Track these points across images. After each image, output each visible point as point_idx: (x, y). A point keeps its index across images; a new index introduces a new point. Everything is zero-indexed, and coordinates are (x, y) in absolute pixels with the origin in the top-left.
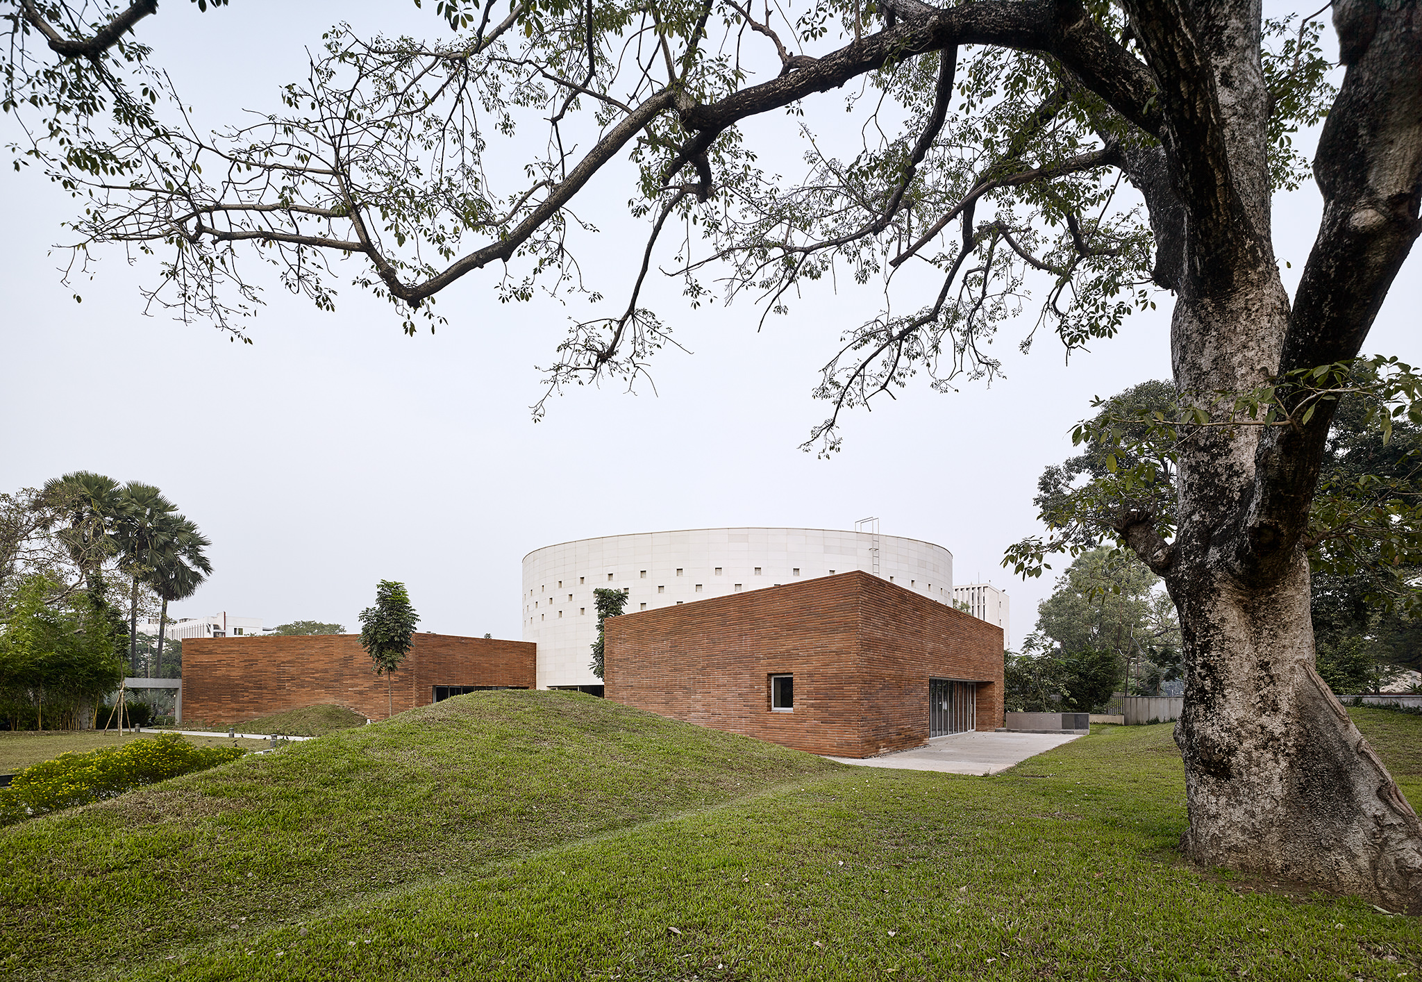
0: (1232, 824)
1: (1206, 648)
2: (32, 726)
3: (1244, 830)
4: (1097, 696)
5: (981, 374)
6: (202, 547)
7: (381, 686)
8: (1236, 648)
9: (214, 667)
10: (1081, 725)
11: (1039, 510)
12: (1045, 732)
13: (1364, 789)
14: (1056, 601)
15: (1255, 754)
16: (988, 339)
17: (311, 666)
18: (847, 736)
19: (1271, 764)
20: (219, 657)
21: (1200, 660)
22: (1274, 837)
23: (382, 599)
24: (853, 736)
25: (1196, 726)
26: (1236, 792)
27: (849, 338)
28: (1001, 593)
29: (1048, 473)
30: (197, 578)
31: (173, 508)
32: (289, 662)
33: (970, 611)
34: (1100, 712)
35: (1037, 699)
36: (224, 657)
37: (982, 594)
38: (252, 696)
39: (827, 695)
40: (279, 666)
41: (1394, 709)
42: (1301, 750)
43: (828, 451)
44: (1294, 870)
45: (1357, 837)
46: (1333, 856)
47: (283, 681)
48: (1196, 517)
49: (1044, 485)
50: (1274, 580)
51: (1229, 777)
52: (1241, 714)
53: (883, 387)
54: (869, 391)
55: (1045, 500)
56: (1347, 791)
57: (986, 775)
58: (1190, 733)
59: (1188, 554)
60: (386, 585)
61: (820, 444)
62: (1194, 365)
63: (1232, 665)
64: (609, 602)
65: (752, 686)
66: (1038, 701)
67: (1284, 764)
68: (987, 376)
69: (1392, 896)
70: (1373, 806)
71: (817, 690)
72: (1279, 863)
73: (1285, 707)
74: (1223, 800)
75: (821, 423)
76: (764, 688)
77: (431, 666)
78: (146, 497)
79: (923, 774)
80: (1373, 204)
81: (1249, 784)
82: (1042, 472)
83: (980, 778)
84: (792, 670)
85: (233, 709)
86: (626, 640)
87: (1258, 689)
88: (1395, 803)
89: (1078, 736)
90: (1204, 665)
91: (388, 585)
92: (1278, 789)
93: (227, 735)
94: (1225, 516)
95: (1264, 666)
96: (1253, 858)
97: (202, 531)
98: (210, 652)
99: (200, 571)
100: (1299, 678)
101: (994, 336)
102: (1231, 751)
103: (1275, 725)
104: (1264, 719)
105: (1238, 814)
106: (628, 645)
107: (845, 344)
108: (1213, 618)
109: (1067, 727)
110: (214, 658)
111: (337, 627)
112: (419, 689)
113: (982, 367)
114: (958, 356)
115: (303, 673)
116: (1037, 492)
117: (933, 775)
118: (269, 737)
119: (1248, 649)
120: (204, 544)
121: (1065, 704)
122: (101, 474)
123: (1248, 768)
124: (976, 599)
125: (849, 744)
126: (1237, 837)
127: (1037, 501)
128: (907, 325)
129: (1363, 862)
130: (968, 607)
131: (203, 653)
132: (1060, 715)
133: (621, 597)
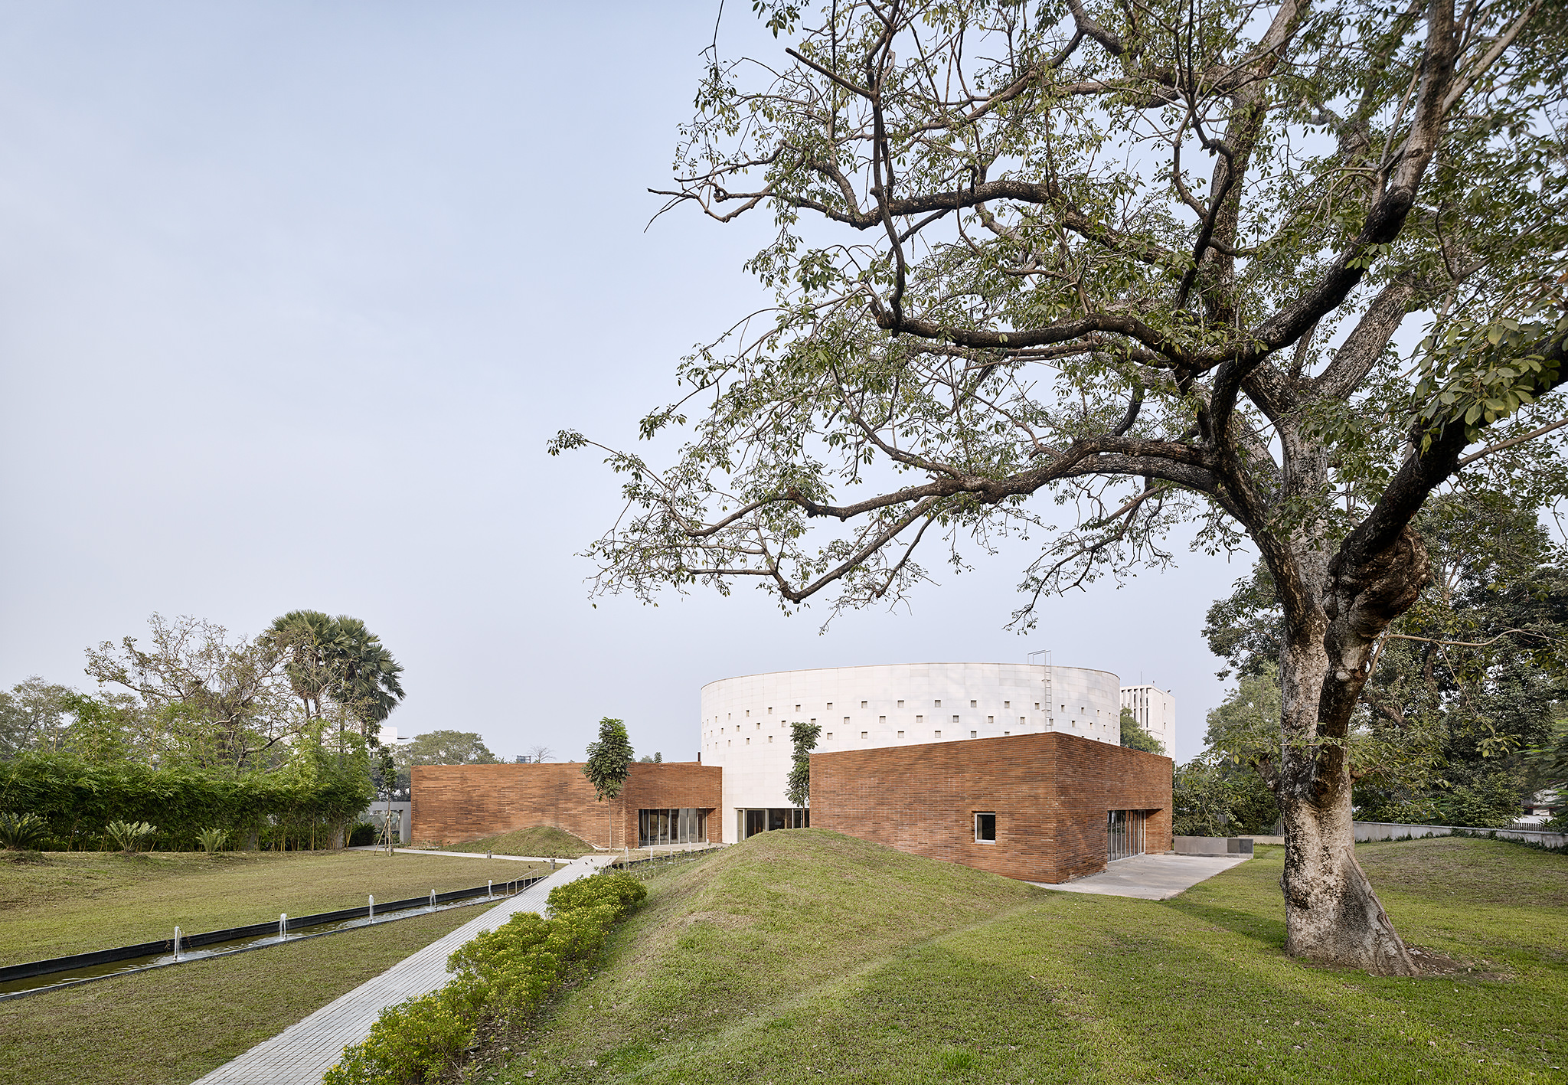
0: (1309, 933)
1: (1295, 838)
2: (306, 847)
3: (1315, 937)
4: (1264, 818)
5: (1156, 563)
6: (398, 674)
7: (593, 810)
8: (1310, 839)
9: (440, 792)
10: (1245, 848)
11: (1206, 640)
12: (1212, 856)
13: (1372, 915)
14: (1225, 711)
15: (1320, 896)
16: (1162, 536)
17: (529, 791)
18: (1043, 865)
19: (1329, 902)
20: (445, 783)
21: (1292, 844)
22: (1330, 941)
23: (605, 735)
24: (1049, 865)
25: (1290, 879)
26: (1310, 916)
27: (1049, 547)
28: (1166, 694)
29: (1216, 606)
30: (392, 703)
31: (375, 639)
32: (509, 788)
33: (1132, 715)
34: (1268, 833)
35: (1204, 821)
36: (449, 783)
37: (1145, 696)
38: (475, 818)
39: (1024, 831)
40: (499, 791)
41: (1518, 843)
42: (1344, 895)
43: (1026, 629)
44: (1340, 958)
45: (1369, 941)
46: (1358, 951)
47: (504, 805)
48: (1290, 765)
49: (1212, 619)
50: (1330, 804)
51: (1307, 908)
52: (1313, 874)
53: (1077, 584)
54: (1062, 585)
55: (1213, 632)
56: (1365, 917)
57: (1162, 900)
58: (1287, 884)
59: (1286, 785)
60: (608, 722)
61: (1020, 623)
62: (1290, 680)
63: (1308, 848)
64: (805, 735)
65: (957, 821)
66: (1206, 824)
67: (1335, 902)
68: (1161, 564)
69: (1382, 970)
70: (1375, 925)
71: (1017, 827)
72: (1333, 955)
73: (1336, 871)
74: (1304, 920)
75: (1021, 608)
76: (968, 823)
77: (637, 792)
78: (355, 630)
79: (1113, 898)
80: (1345, 670)
81: (1316, 912)
82: (1210, 606)
83: (1158, 902)
84: (994, 809)
85: (458, 830)
86: (832, 775)
87: (1322, 861)
88: (1385, 923)
89: (1242, 860)
90: (1294, 847)
91: (610, 722)
92: (1332, 916)
93: (485, 856)
94: (1305, 767)
95: (1326, 849)
96: (1320, 952)
97: (397, 658)
98: (437, 779)
99: (394, 695)
100: (1344, 856)
101: (1168, 534)
102: (1308, 894)
103: (1331, 881)
104: (1325, 878)
105: (1312, 928)
106: (835, 780)
107: (1045, 551)
108: (1298, 822)
109: (1232, 850)
110: (440, 784)
111: (474, 735)
112: (628, 812)
113: (1157, 558)
114: (1137, 550)
115: (521, 798)
116: (1206, 625)
117: (1121, 899)
118: (548, 860)
119: (1317, 839)
120: (399, 670)
121: (1231, 829)
122: (320, 611)
123: (1316, 903)
124: (1138, 701)
125: (1046, 872)
126: (1311, 941)
127: (1205, 633)
128: (1098, 541)
129: (1371, 953)
130: (1129, 712)
131: (431, 779)
132: (1225, 840)
133: (815, 731)
